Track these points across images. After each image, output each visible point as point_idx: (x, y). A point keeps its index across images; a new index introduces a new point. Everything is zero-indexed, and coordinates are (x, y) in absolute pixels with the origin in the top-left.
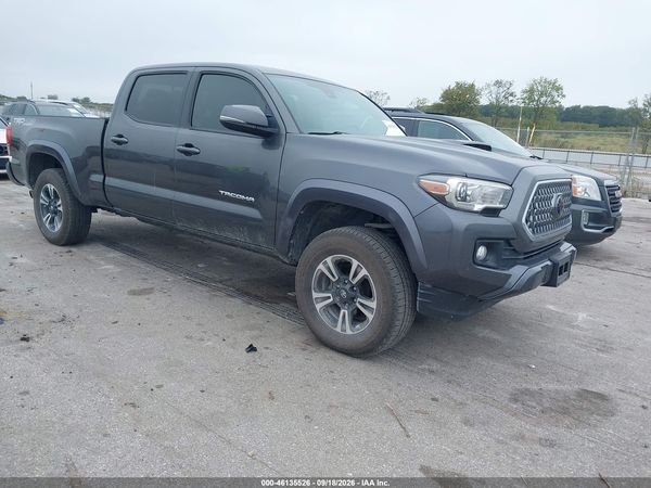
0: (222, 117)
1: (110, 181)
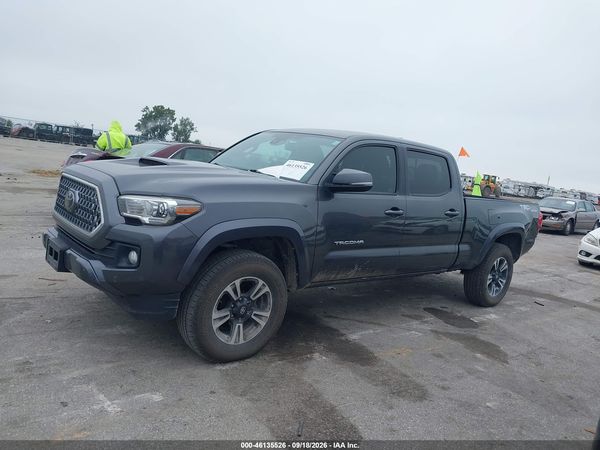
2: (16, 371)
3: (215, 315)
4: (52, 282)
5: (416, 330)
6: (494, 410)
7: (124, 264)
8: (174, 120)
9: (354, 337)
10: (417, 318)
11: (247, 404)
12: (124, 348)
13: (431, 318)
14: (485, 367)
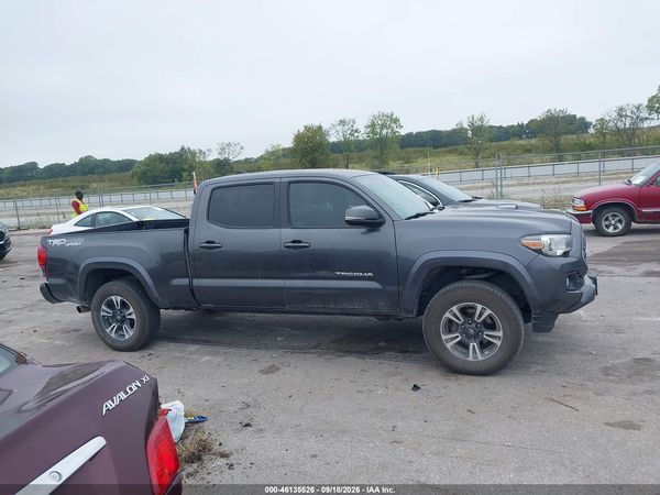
0: (347, 218)
1: (195, 281)
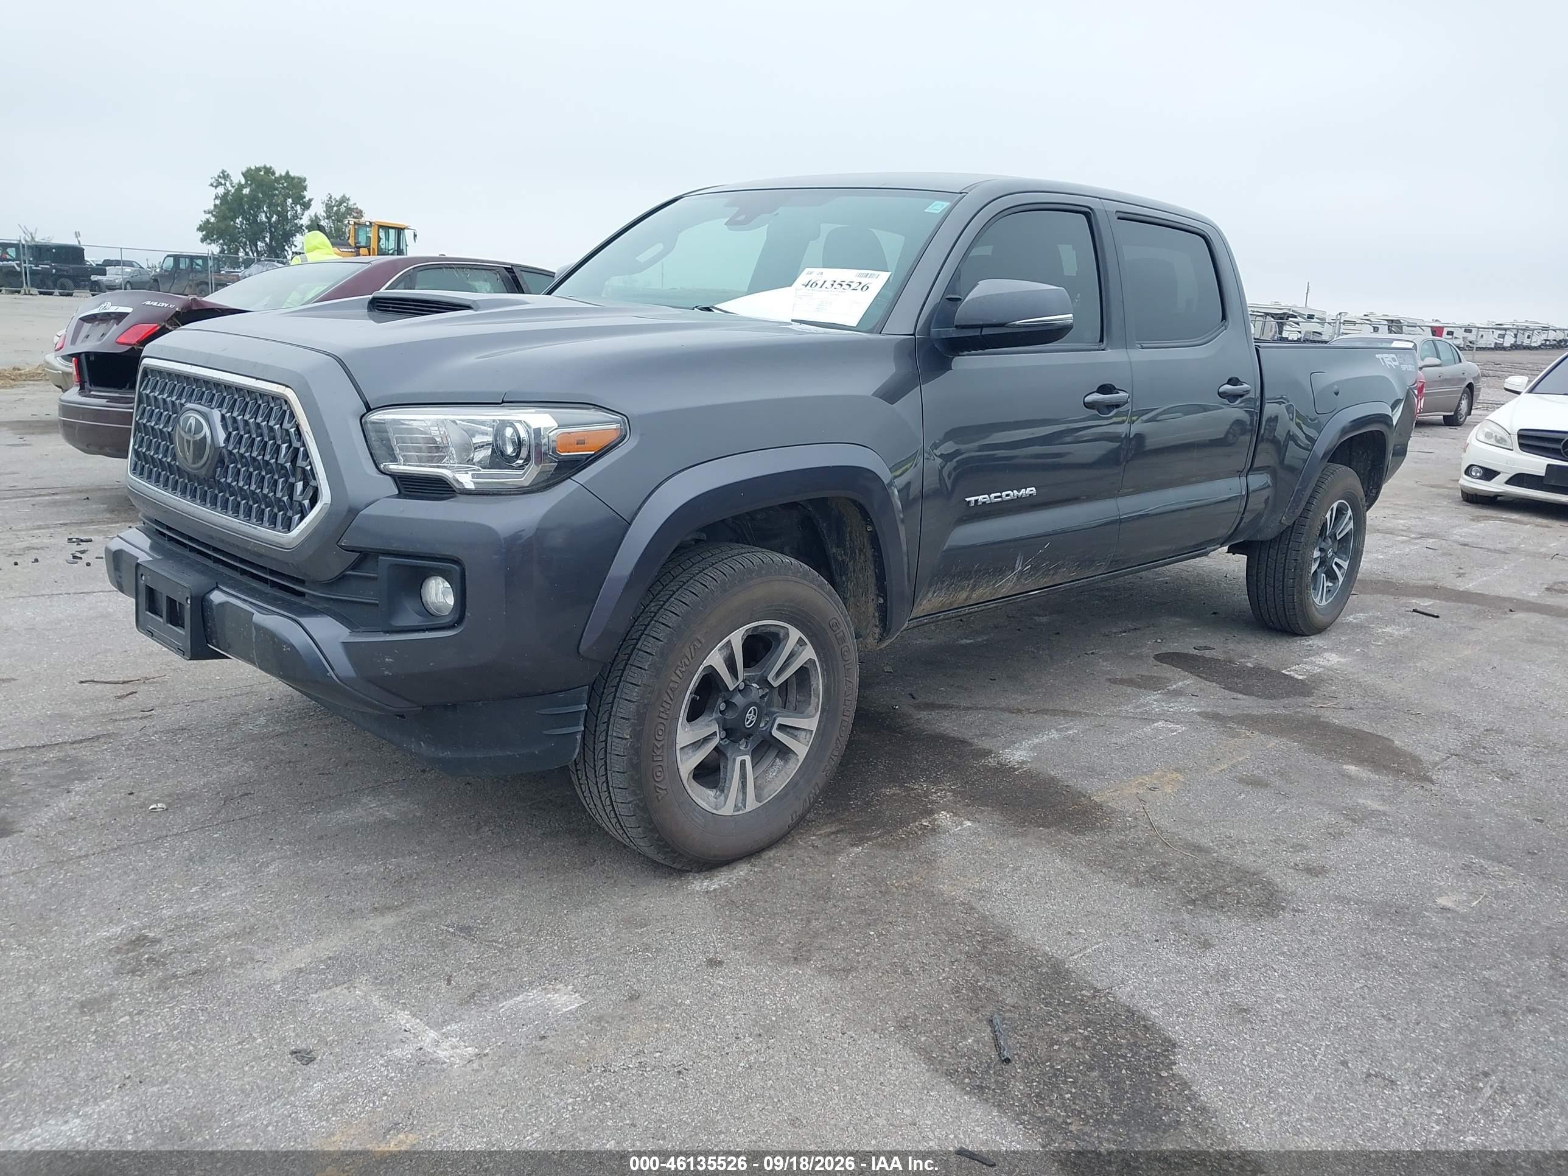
2: (117, 973)
3: (685, 735)
4: (121, 690)
5: (1162, 716)
6: (1464, 918)
7: (415, 620)
8: (306, 206)
9: (1018, 755)
10: (1151, 684)
11: (824, 985)
12: (410, 861)
13: (1186, 681)
14: (1384, 800)
